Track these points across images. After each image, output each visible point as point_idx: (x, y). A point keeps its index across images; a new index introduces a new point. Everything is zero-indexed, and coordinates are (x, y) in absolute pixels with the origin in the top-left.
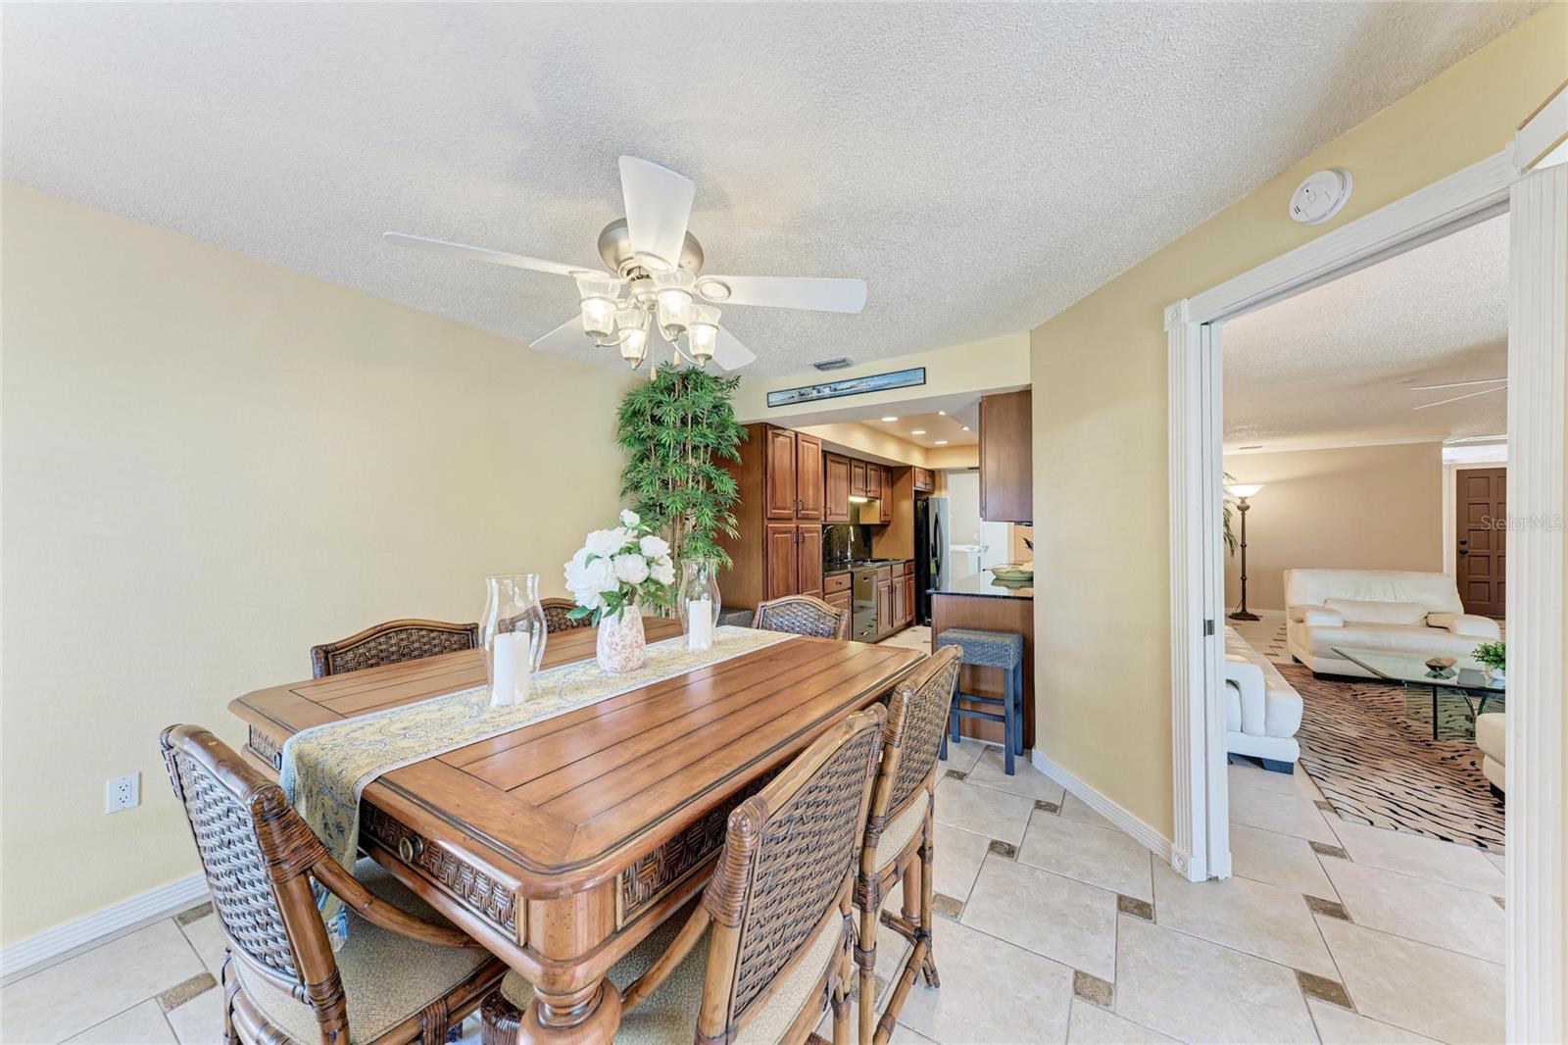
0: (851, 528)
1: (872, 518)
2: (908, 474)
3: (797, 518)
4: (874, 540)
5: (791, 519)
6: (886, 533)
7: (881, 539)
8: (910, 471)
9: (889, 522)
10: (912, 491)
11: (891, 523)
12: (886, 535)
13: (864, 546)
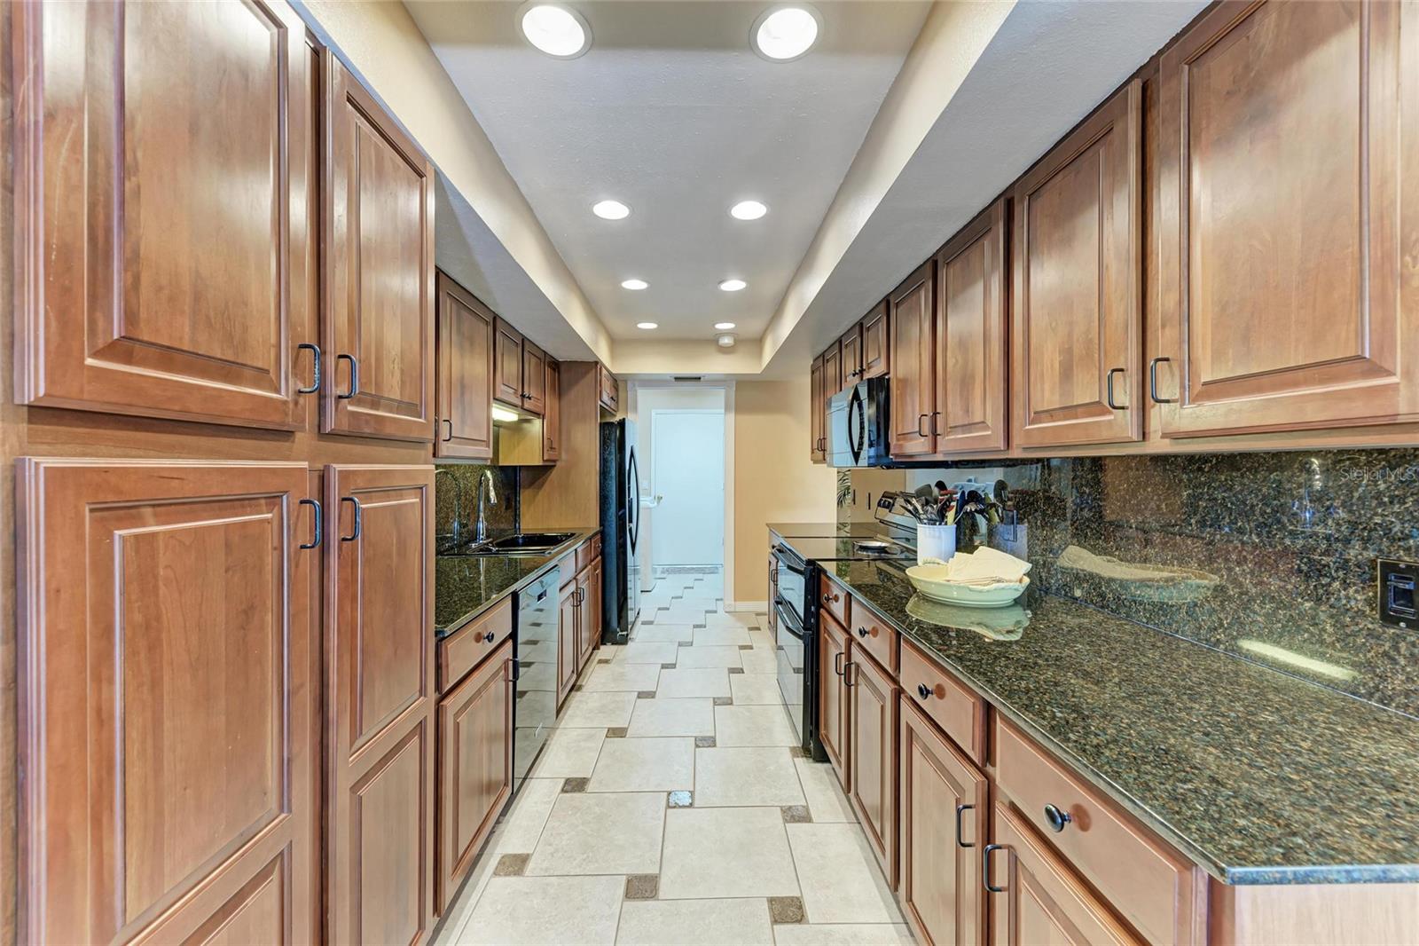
0: (489, 473)
1: (527, 454)
2: (591, 375)
3: (322, 435)
4: (524, 495)
5: (286, 434)
6: (547, 483)
7: (538, 493)
8: (594, 371)
9: (555, 461)
10: (596, 407)
11: (558, 464)
12: (547, 486)
13: (506, 509)
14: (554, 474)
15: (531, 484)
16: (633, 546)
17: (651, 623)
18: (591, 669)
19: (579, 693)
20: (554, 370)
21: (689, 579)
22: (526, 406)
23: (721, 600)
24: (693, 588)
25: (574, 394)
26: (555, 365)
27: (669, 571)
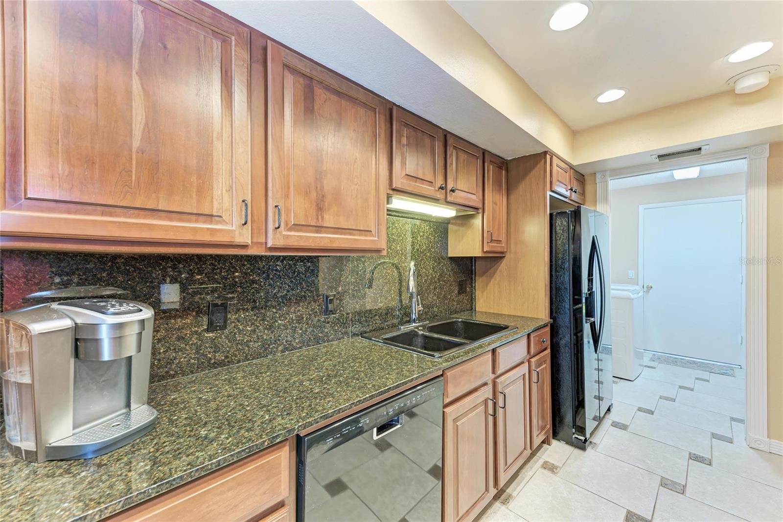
1: (469, 246)
2: (540, 168)
4: (479, 282)
6: (498, 272)
7: (490, 281)
8: (543, 161)
9: (502, 253)
10: (545, 198)
11: (507, 256)
12: (497, 276)
13: (459, 293)
14: (503, 264)
15: (483, 274)
16: (596, 339)
17: (624, 427)
18: (530, 473)
19: (503, 508)
20: (500, 168)
21: (688, 376)
22: (449, 199)
23: (741, 421)
24: (692, 390)
25: (523, 188)
26: (503, 164)
27: (660, 360)
